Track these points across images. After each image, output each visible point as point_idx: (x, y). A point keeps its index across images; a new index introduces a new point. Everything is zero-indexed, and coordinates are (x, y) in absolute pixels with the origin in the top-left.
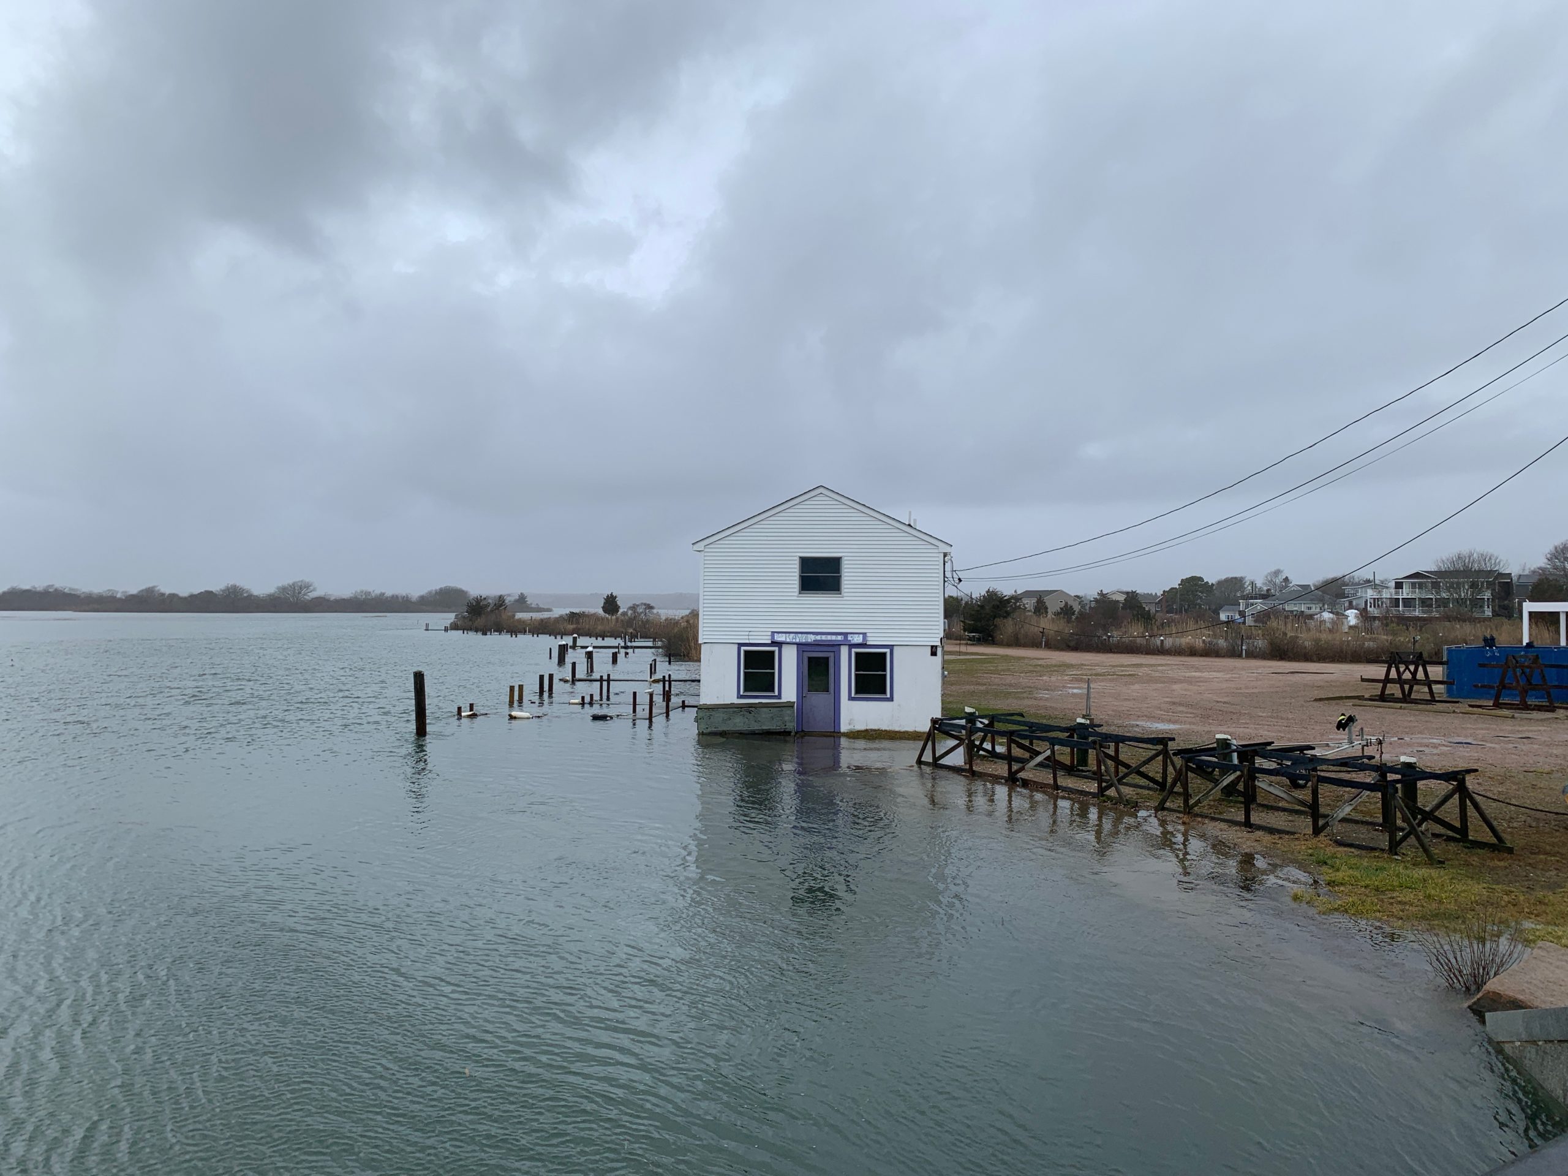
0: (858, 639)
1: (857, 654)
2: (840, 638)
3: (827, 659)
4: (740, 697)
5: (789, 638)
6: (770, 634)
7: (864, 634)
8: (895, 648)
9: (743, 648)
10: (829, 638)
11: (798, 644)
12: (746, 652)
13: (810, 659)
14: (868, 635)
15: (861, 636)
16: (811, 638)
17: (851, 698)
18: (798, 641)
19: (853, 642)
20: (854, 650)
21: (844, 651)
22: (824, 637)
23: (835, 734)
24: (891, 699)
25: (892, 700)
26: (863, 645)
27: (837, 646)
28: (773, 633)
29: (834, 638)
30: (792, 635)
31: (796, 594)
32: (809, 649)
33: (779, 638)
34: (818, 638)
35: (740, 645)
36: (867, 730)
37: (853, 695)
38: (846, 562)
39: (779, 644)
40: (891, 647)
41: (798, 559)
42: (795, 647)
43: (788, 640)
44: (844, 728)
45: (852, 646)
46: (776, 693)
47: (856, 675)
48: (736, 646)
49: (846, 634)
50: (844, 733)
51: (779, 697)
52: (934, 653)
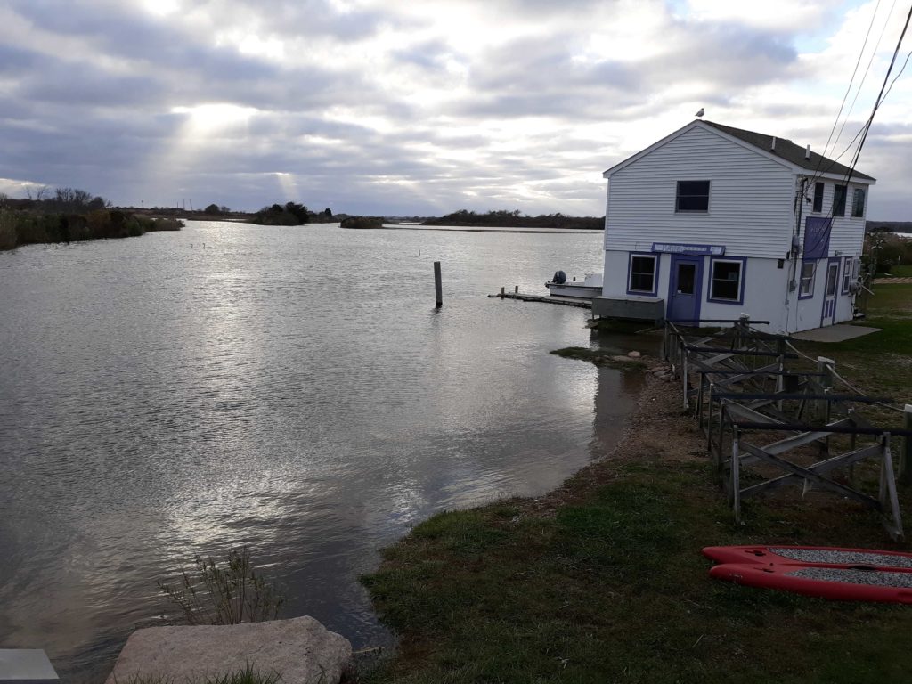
0: (717, 251)
1: (716, 264)
2: (704, 249)
3: (694, 266)
4: (628, 293)
5: (665, 249)
6: (651, 244)
7: (724, 247)
8: (749, 261)
9: (633, 255)
10: (696, 249)
11: (673, 254)
12: (634, 258)
13: (681, 266)
14: (727, 248)
15: (721, 248)
16: (681, 249)
17: (709, 300)
18: (672, 251)
19: (714, 253)
20: (714, 261)
21: (707, 261)
22: (691, 249)
24: (741, 303)
25: (742, 305)
26: (722, 256)
27: (701, 256)
28: (654, 244)
29: (699, 249)
30: (667, 246)
31: (673, 212)
32: (680, 257)
33: (658, 248)
34: (687, 249)
35: (631, 253)
37: (711, 298)
38: (713, 185)
39: (659, 254)
40: (745, 259)
41: (676, 183)
42: (670, 256)
44: (702, 324)
45: (714, 256)
46: (654, 292)
47: (714, 282)
48: (628, 253)
49: (708, 247)
51: (655, 295)
52: (781, 264)
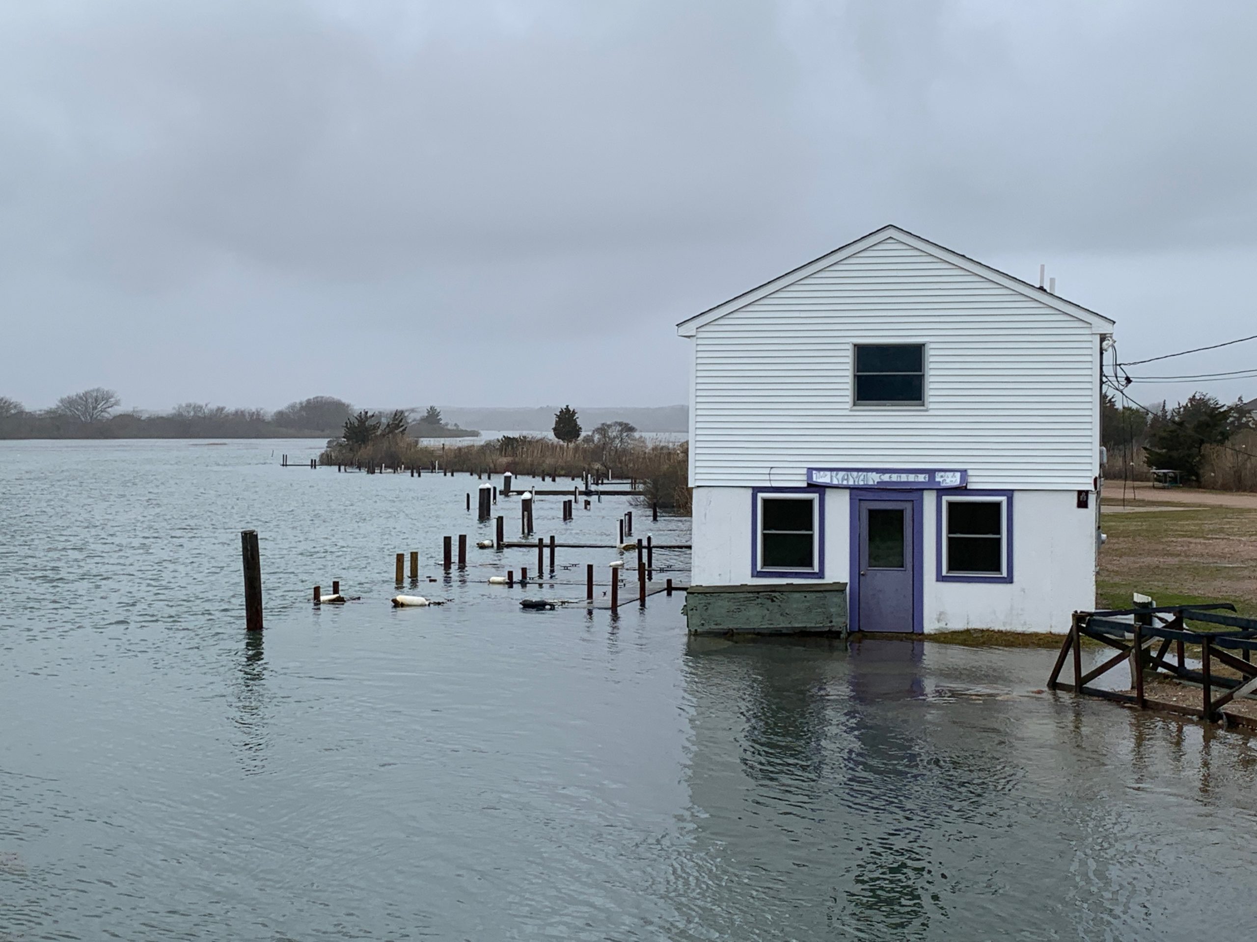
0: (953, 480)
1: (951, 505)
2: (921, 478)
3: (901, 512)
4: (756, 574)
5: (837, 479)
6: (805, 471)
7: (964, 472)
8: (1016, 495)
9: (761, 495)
10: (904, 478)
11: (852, 489)
12: (766, 501)
13: (872, 513)
14: (970, 473)
15: (958, 475)
16: (873, 479)
17: (940, 578)
18: (851, 483)
19: (943, 485)
20: (945, 499)
21: (929, 501)
22: (895, 477)
23: (917, 637)
24: (1009, 580)
25: (1011, 582)
26: (962, 489)
27: (918, 491)
28: (810, 470)
29: (912, 478)
30: (841, 474)
31: (848, 406)
32: (870, 496)
33: (821, 479)
34: (886, 477)
35: (756, 490)
36: (968, 631)
37: (944, 573)
38: (932, 352)
39: (821, 489)
40: (1009, 494)
41: (850, 347)
42: (847, 493)
43: (835, 482)
44: (930, 626)
45: (942, 491)
46: (816, 569)
47: (950, 540)
48: (750, 491)
49: (931, 472)
50: (930, 635)
51: (821, 574)
52: (1082, 504)
